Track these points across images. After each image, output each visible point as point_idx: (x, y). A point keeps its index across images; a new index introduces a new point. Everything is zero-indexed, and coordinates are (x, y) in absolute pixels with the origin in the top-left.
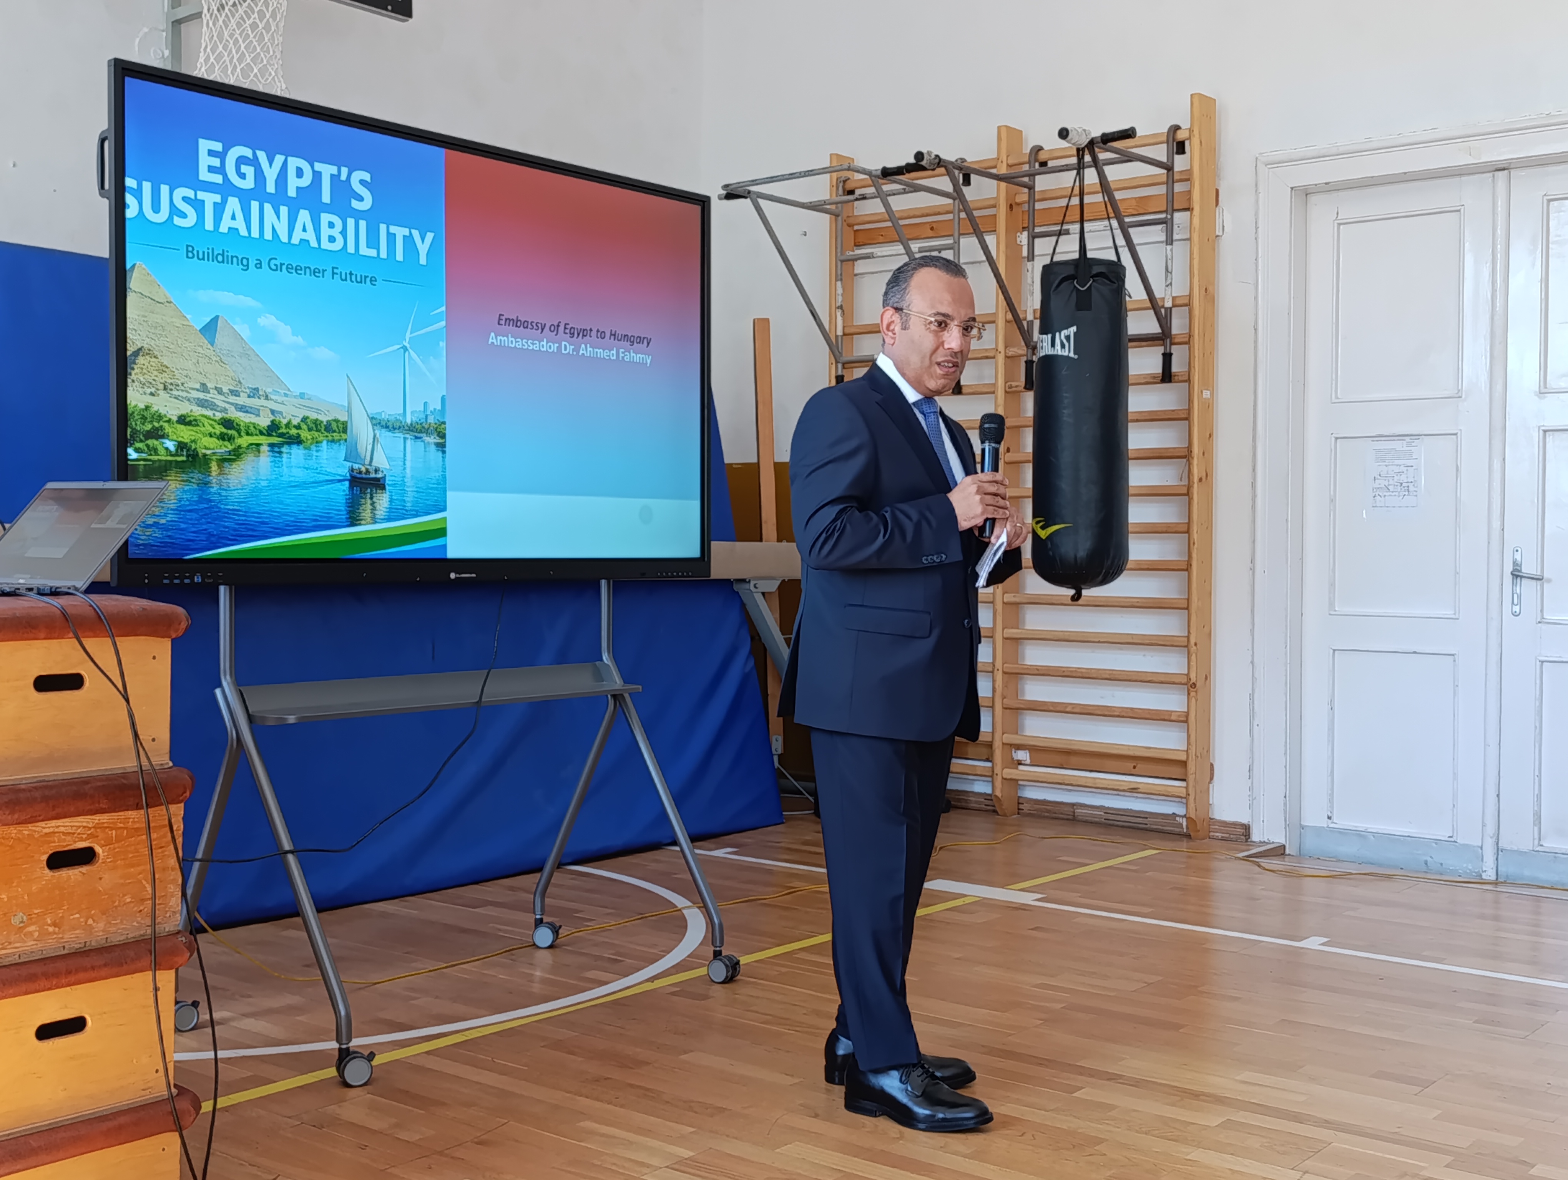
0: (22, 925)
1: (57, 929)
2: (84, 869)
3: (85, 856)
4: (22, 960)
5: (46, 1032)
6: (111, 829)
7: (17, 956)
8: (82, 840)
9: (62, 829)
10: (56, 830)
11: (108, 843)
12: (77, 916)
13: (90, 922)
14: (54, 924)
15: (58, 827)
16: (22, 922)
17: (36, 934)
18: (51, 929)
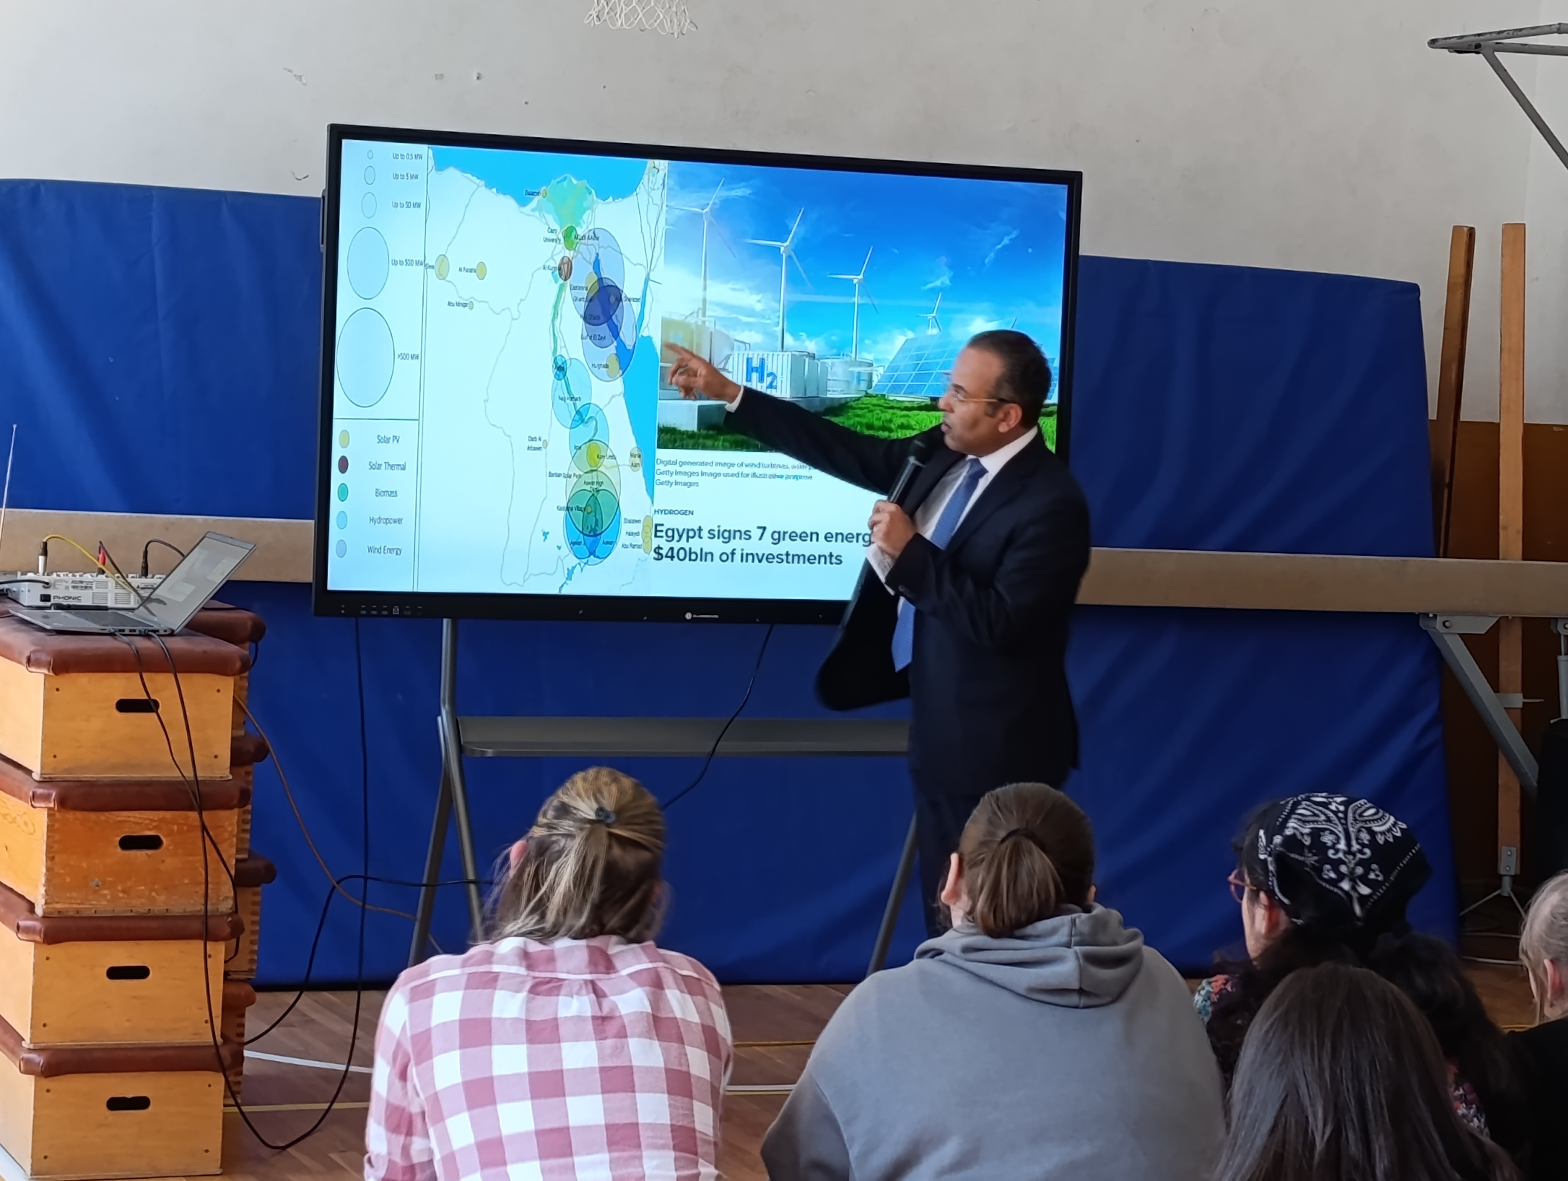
0: (97, 888)
1: (126, 896)
2: (150, 852)
3: (153, 843)
4: (97, 915)
5: (115, 973)
6: (174, 824)
7: (93, 911)
8: (150, 830)
9: (132, 819)
10: (127, 819)
11: (170, 834)
12: (143, 888)
13: (154, 894)
14: (123, 891)
15: (129, 817)
16: (97, 886)
17: (109, 897)
18: (121, 895)
